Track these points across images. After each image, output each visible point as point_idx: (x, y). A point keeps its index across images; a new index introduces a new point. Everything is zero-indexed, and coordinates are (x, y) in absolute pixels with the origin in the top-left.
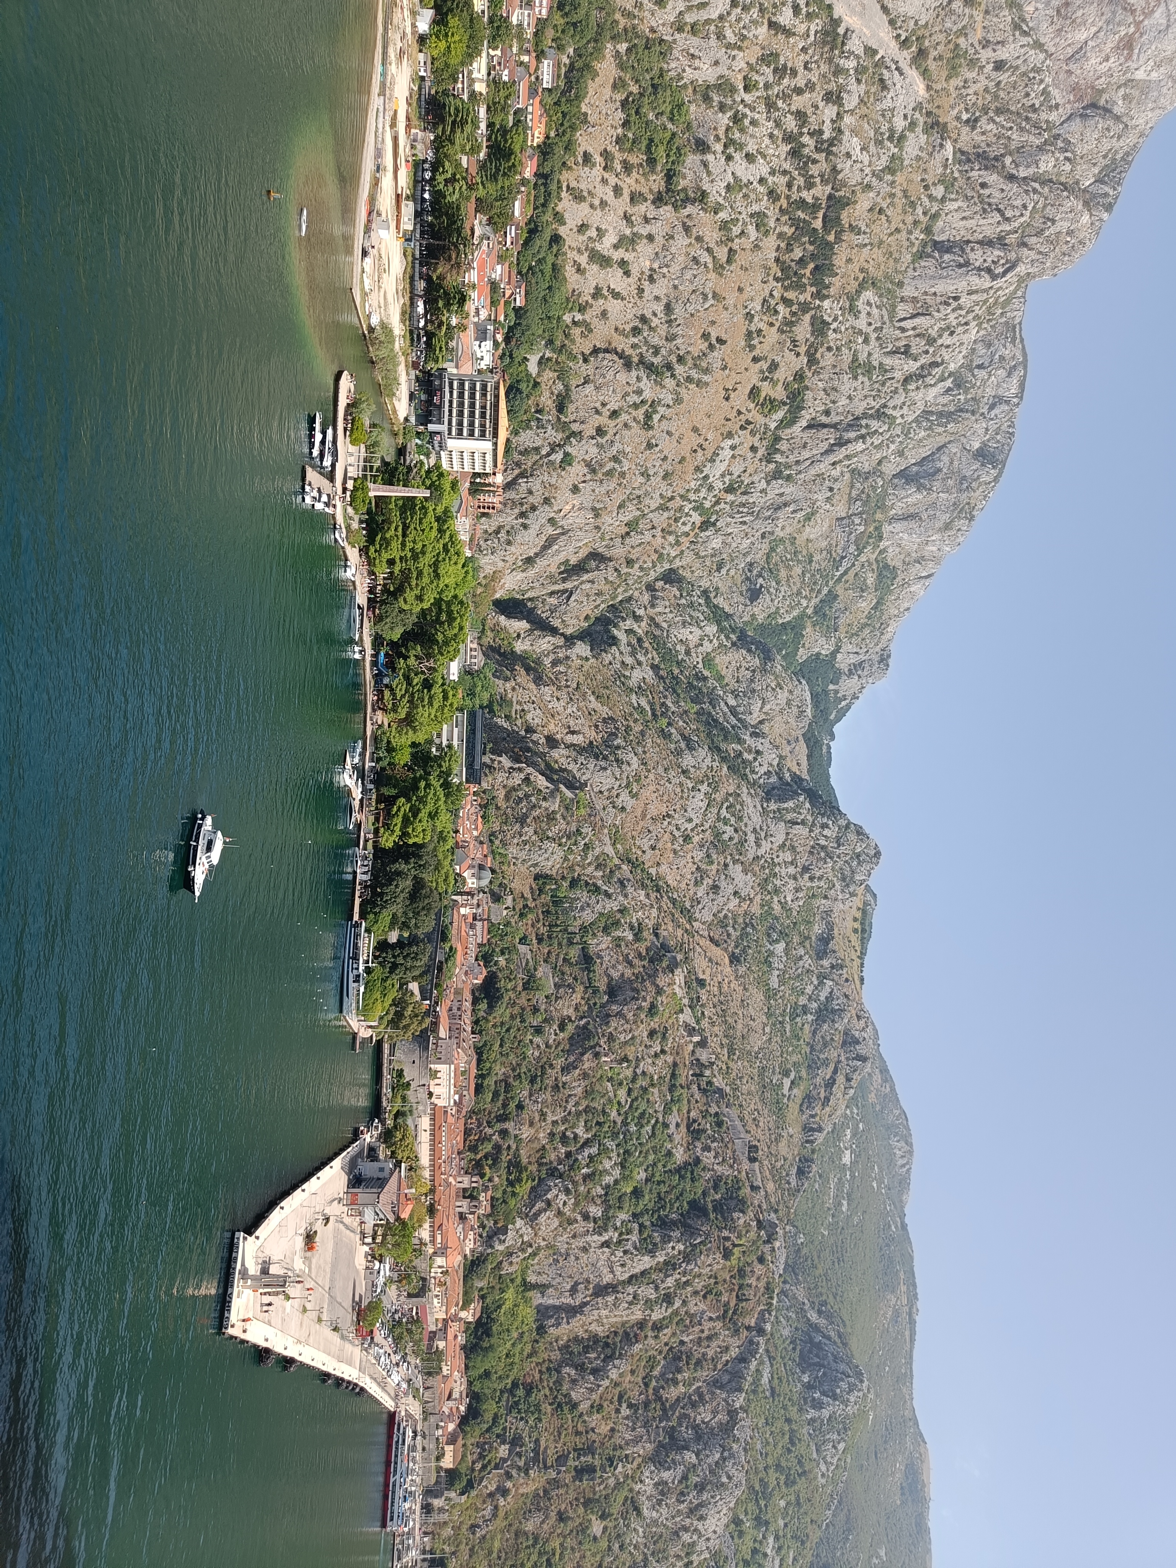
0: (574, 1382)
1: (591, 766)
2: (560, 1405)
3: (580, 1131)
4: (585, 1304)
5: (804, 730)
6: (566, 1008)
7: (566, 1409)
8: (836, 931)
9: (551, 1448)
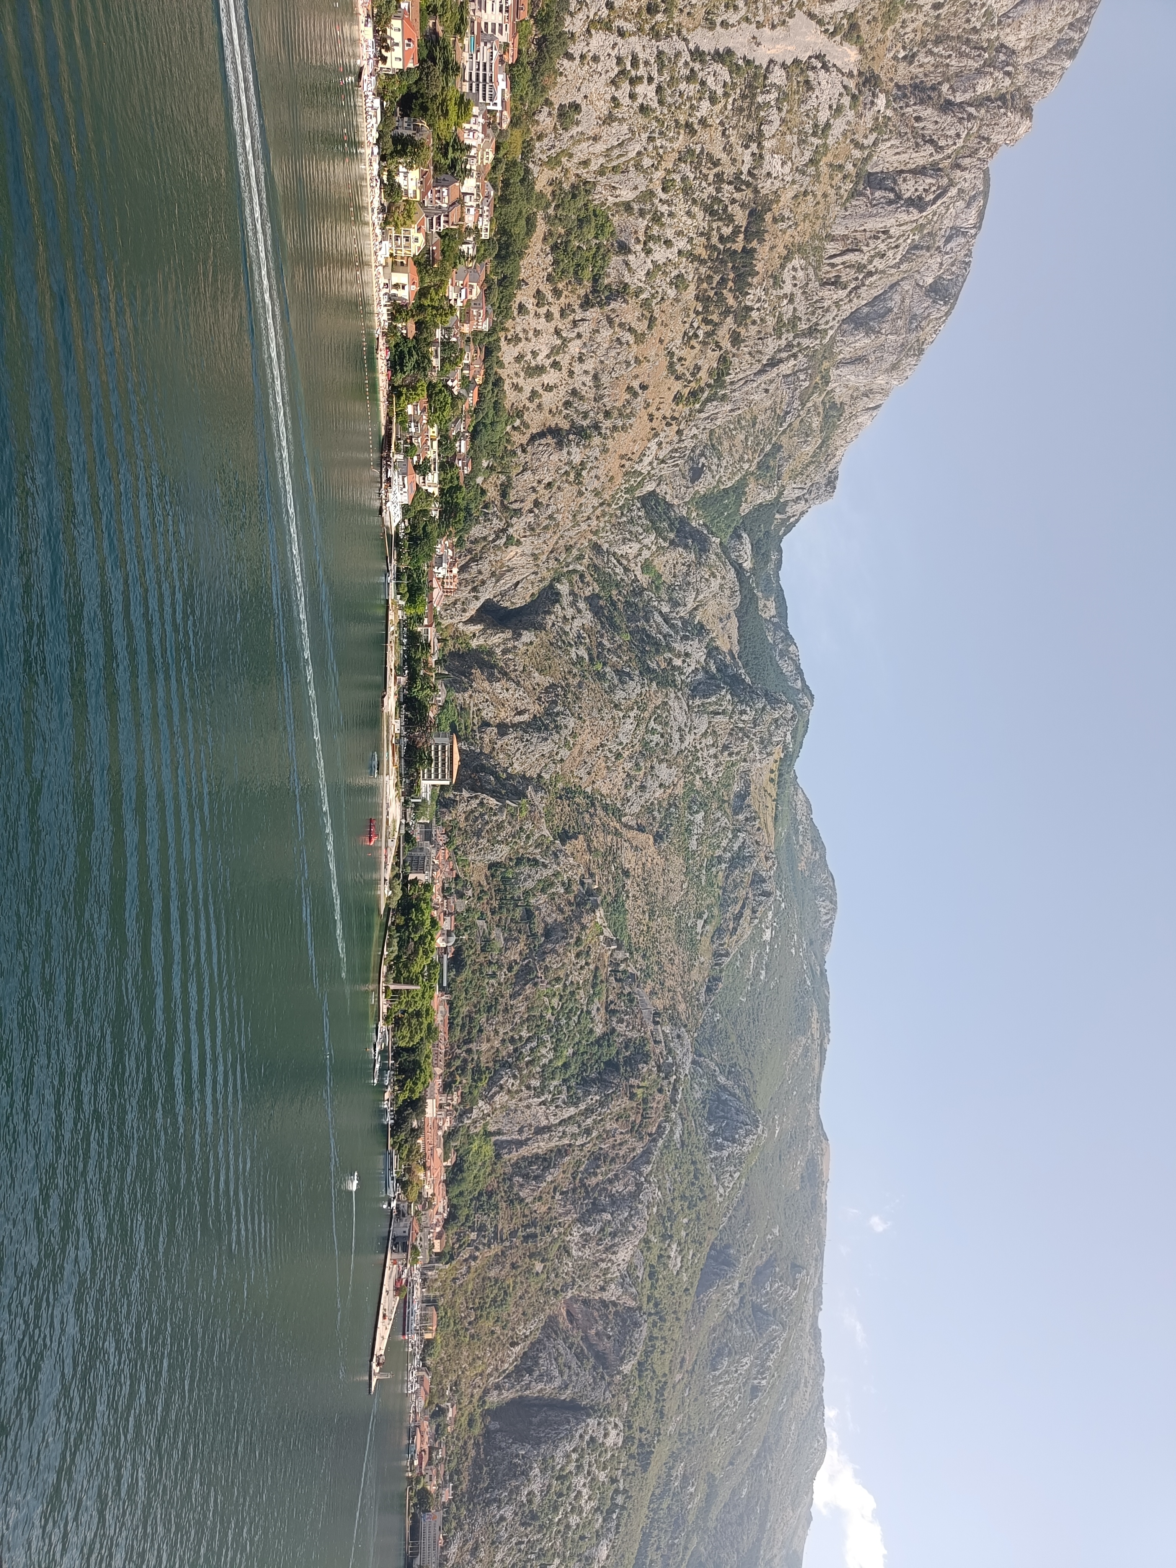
0: (521, 1186)
1: (534, 740)
2: (512, 1201)
3: (525, 1034)
4: (529, 1139)
5: (735, 607)
6: (513, 955)
7: (516, 1203)
8: (752, 787)
9: (505, 1227)
